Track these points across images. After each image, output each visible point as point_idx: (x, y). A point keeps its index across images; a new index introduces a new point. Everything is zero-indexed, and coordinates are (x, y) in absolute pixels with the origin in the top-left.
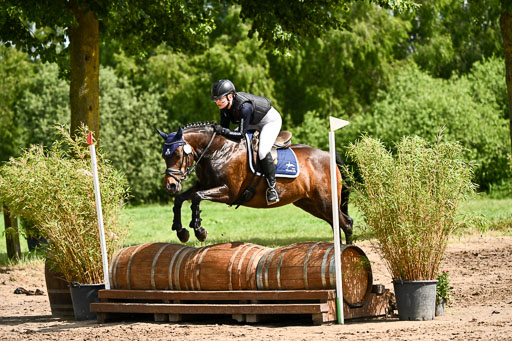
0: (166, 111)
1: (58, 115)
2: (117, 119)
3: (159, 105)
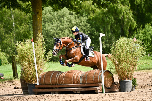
0: (89, 25)
1: (46, 26)
2: (70, 27)
3: (87, 22)
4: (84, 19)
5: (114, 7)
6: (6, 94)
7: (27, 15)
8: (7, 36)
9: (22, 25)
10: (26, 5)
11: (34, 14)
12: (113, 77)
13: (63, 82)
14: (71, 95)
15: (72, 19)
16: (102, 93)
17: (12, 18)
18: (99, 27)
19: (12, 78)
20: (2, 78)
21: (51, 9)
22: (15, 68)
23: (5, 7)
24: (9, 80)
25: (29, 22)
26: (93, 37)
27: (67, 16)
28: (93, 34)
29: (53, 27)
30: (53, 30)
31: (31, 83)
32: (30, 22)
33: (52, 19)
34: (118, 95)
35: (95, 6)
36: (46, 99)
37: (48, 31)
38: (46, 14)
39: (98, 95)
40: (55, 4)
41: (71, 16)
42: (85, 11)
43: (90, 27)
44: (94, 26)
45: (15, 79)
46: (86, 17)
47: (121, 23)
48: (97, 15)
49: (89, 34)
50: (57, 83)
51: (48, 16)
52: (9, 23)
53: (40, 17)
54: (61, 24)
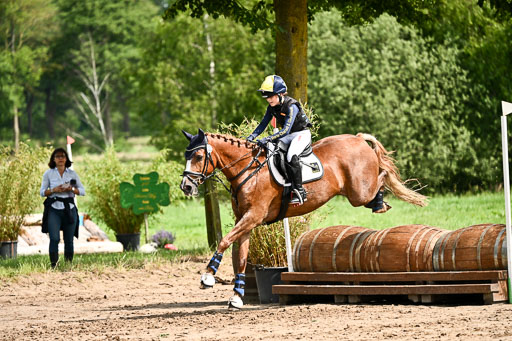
0: (465, 72)
1: (321, 74)
4: (449, 53)
6: (183, 300)
7: (260, 38)
8: (188, 104)
9: (244, 69)
10: (255, 2)
13: (374, 265)
14: (401, 307)
15: (409, 54)
16: (508, 302)
17: (206, 45)
18: (498, 79)
19: (203, 249)
20: (169, 246)
21: (340, 17)
22: (214, 214)
23: (184, 9)
24: (194, 255)
25: (264, 60)
26: (479, 115)
27: (393, 44)
28: (480, 104)
29: (344, 80)
30: (345, 88)
31: (270, 265)
32: (267, 58)
33: (342, 53)
35: (485, 10)
36: (319, 320)
37: (326, 92)
38: (323, 36)
39: (491, 309)
40: (353, 1)
41: (405, 42)
42: (452, 28)
43: (470, 80)
44: (483, 77)
45: (213, 250)
46: (456, 46)
48: (493, 40)
49: (466, 103)
50: (355, 268)
51: (329, 41)
52: (196, 65)
53: (303, 44)
54: (371, 70)
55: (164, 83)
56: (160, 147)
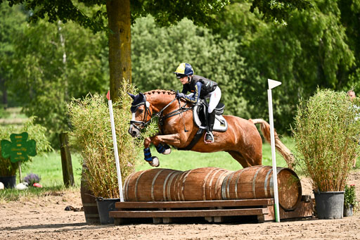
0: (243, 59)
1: (141, 62)
2: (197, 66)
3: (237, 53)
4: (231, 46)
5: (302, 17)
6: (47, 223)
7: (97, 36)
8: (48, 85)
9: (85, 59)
10: (94, 11)
11: (112, 33)
12: (299, 183)
13: (181, 196)
14: (200, 226)
15: (202, 46)
16: (274, 221)
17: (60, 42)
18: (266, 63)
19: (61, 186)
20: (37, 184)
21: (153, 21)
22: (68, 162)
23: (43, 17)
24: (55, 191)
25: (100, 53)
26: (253, 89)
27: (191, 39)
28: (253, 81)
29: (157, 65)
30: (158, 71)
31: (106, 196)
32: (103, 51)
33: (155, 47)
34: (311, 227)
35: (256, 14)
36: (142, 235)
37: (145, 74)
38: (142, 34)
39: (263, 226)
40: (163, 10)
41: (200, 38)
42: (233, 27)
43: (246, 64)
44: (255, 62)
45: (67, 187)
46: (236, 40)
47: (318, 55)
48: (262, 35)
49: (243, 80)
50: (167, 198)
51: (146, 38)
52: (53, 56)
53: (127, 40)
54: (176, 58)
55: (31, 70)
56: (29, 115)
